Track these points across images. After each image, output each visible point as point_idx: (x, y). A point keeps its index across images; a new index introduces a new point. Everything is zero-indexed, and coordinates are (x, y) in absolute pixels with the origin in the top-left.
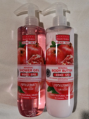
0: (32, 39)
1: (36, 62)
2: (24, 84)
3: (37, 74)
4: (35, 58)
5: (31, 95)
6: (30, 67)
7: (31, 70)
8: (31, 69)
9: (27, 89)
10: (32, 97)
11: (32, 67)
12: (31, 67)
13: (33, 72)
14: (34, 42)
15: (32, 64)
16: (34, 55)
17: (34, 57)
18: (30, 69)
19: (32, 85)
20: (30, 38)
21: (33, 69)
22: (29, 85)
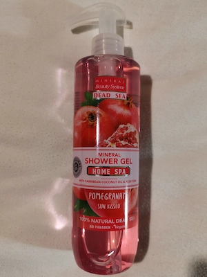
0: (118, 87)
1: (127, 143)
2: (99, 194)
3: (128, 171)
4: (125, 132)
5: (115, 221)
6: (113, 154)
7: (116, 161)
8: (116, 157)
9: (106, 207)
10: (117, 224)
11: (118, 152)
12: (115, 152)
13: (119, 164)
14: (122, 94)
15: (118, 146)
16: (122, 126)
17: (122, 130)
18: (113, 158)
19: (117, 196)
20: (115, 84)
21: (119, 159)
22: (110, 196)
